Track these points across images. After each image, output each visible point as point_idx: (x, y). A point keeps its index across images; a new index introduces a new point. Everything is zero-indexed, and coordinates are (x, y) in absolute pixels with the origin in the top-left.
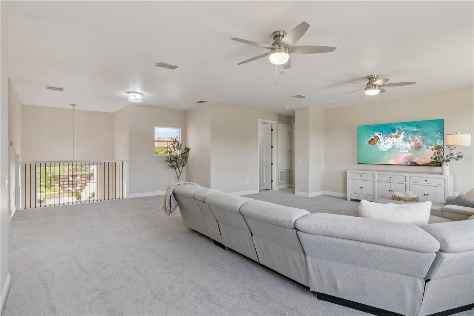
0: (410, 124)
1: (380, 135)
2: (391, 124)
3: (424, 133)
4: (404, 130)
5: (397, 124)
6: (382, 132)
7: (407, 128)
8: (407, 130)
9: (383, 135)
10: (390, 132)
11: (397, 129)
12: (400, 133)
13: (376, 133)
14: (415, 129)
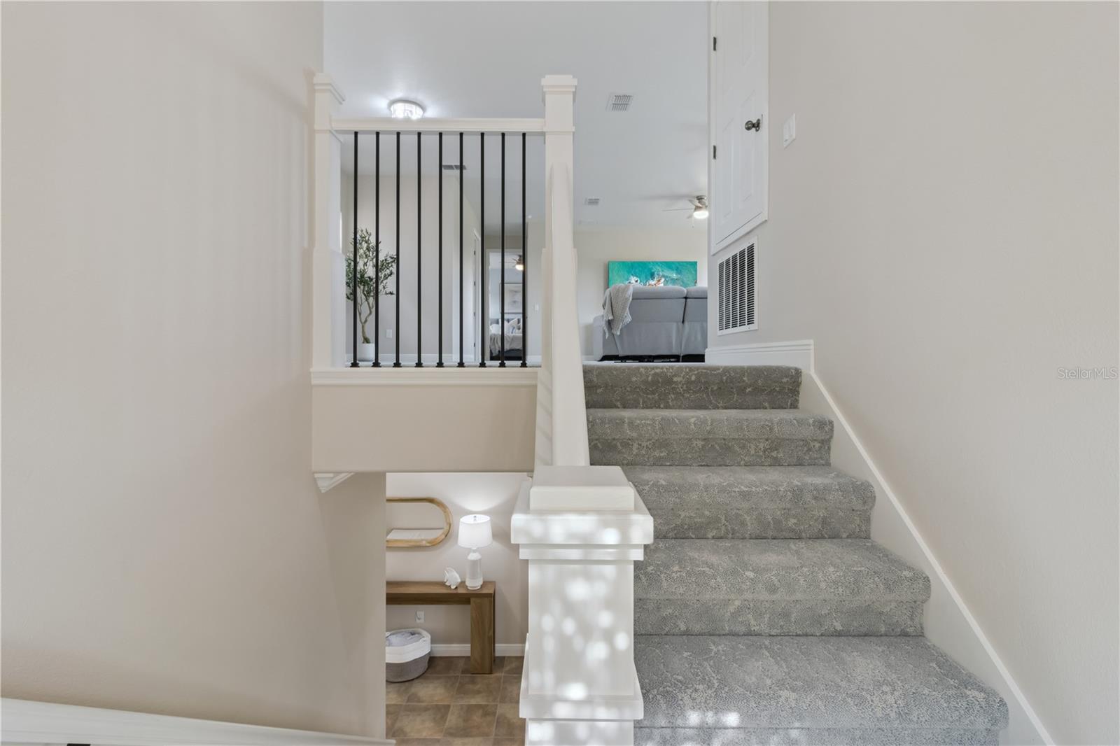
0: (669, 265)
1: (637, 281)
2: (649, 262)
3: (683, 282)
4: (663, 276)
5: (657, 263)
6: (640, 278)
7: (667, 273)
8: (667, 277)
9: (641, 282)
10: (649, 277)
11: (656, 273)
12: (659, 281)
13: (632, 277)
14: (675, 276)
